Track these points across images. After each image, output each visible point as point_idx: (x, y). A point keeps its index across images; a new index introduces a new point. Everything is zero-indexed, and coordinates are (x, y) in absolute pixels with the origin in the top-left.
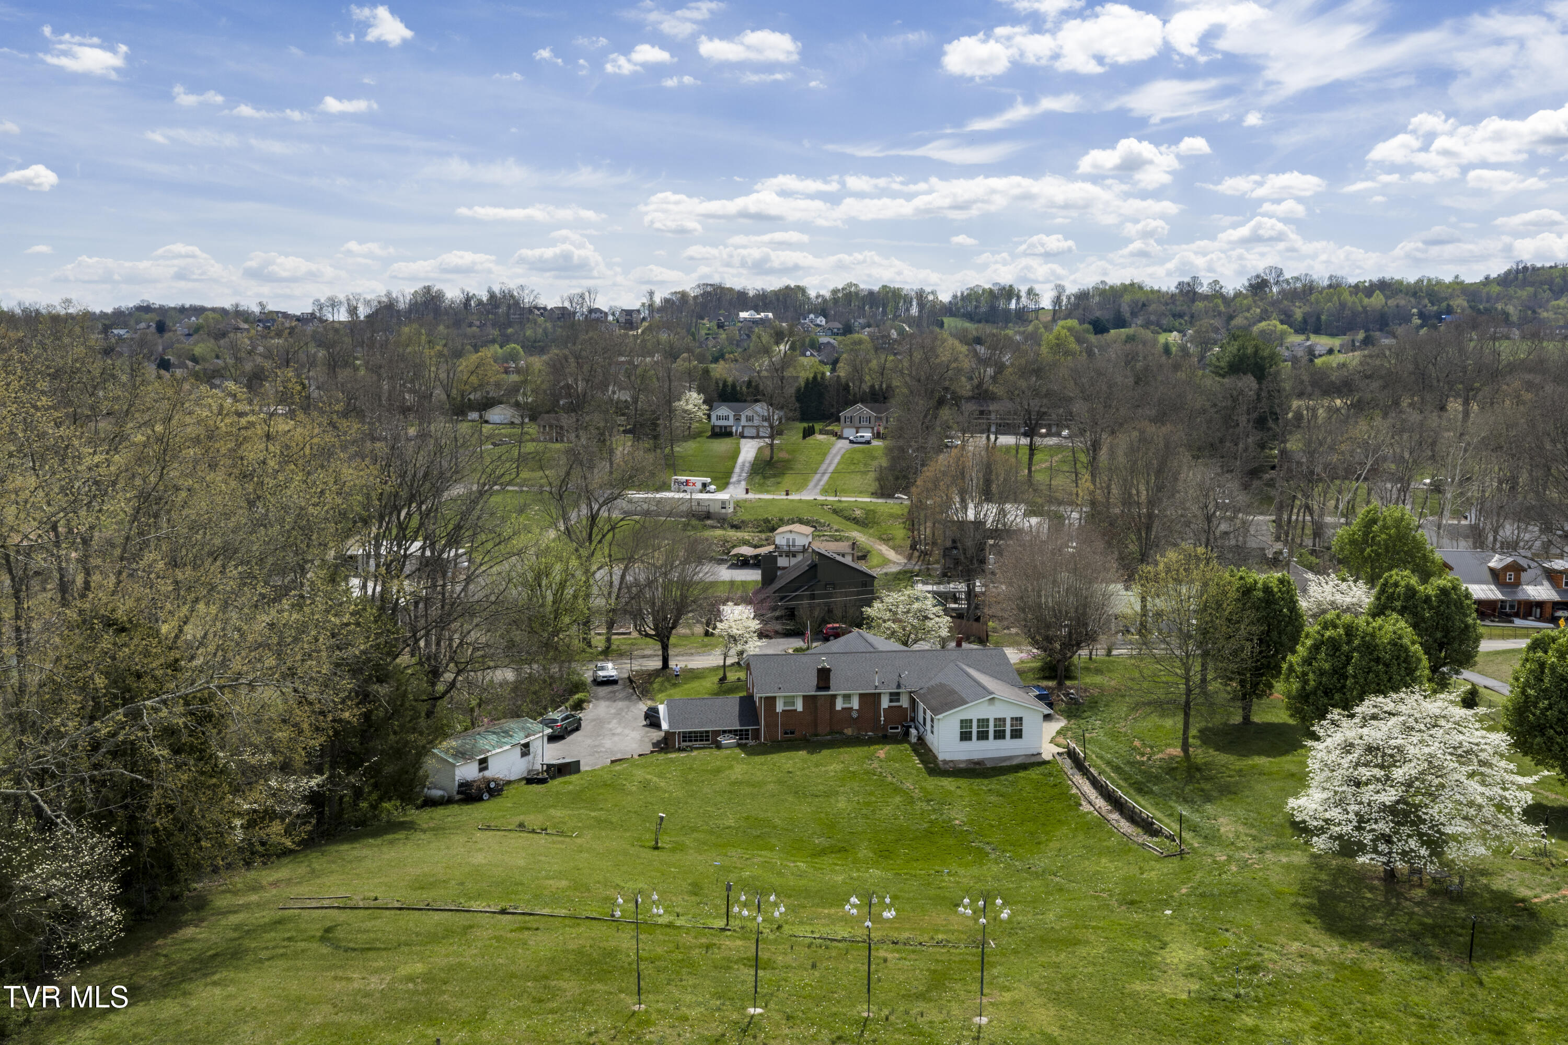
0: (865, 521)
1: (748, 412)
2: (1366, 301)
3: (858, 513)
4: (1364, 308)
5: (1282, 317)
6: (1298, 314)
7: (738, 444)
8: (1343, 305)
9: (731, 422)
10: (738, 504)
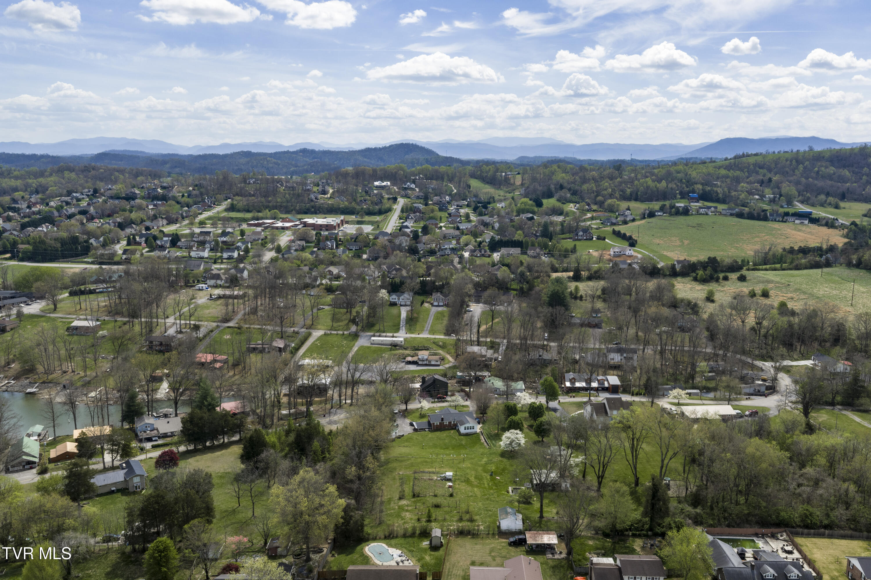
0: (443, 347)
1: (402, 297)
2: (658, 185)
3: (441, 343)
4: (658, 189)
5: (621, 193)
6: (628, 191)
7: (400, 309)
8: (648, 187)
9: (396, 300)
10: (405, 340)
